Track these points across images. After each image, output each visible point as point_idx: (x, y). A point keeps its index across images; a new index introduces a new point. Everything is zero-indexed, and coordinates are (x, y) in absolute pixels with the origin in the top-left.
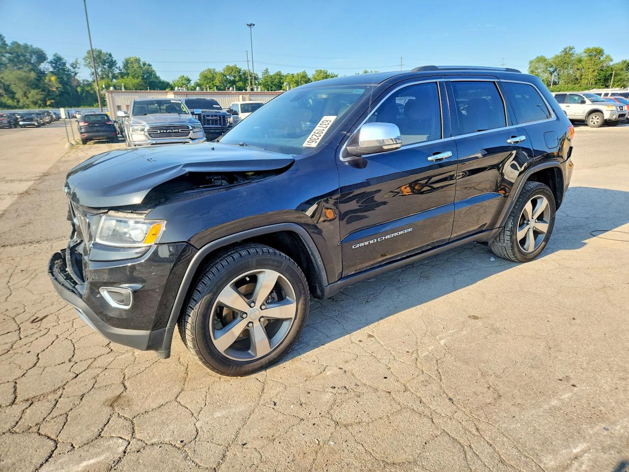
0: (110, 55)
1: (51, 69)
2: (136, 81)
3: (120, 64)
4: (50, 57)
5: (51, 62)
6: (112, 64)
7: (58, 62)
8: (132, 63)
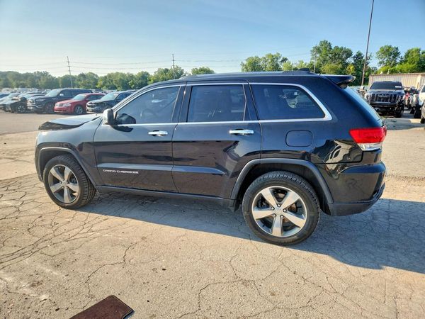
0: (397, 49)
1: (353, 62)
2: (412, 66)
3: (403, 55)
4: (354, 54)
5: (354, 57)
6: (396, 54)
7: (359, 56)
8: (413, 52)
